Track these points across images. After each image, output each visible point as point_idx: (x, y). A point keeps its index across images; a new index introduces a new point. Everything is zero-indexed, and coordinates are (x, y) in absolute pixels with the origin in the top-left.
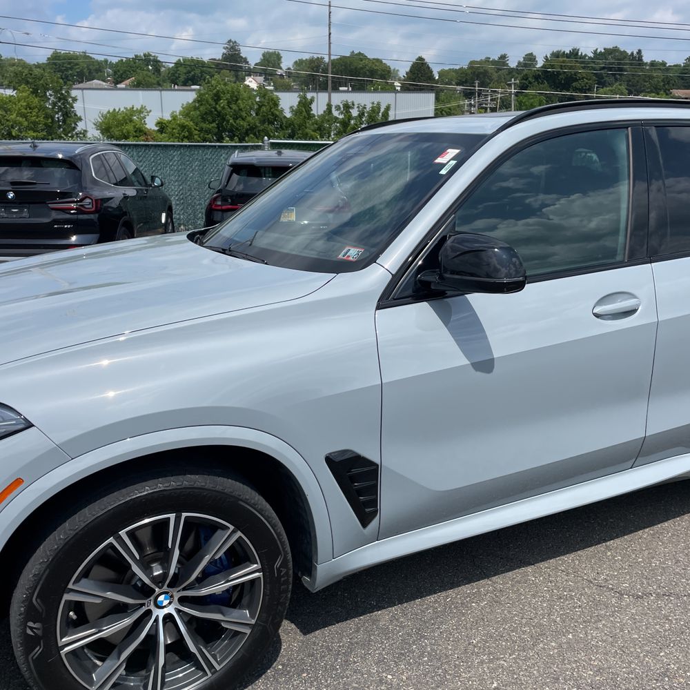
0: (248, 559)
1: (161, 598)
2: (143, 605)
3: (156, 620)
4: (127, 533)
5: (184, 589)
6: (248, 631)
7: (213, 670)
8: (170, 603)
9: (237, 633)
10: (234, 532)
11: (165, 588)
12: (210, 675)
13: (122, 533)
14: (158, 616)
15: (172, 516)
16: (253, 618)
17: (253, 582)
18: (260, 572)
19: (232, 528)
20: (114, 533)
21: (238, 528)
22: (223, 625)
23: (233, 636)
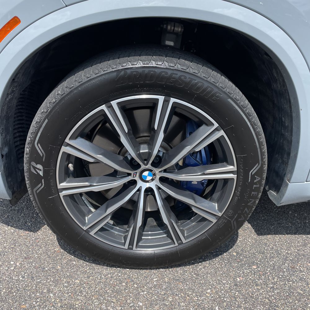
0: (225, 160)
1: (146, 173)
2: (129, 174)
3: (139, 190)
4: (118, 104)
5: (165, 171)
6: (214, 221)
7: (180, 242)
8: (152, 180)
9: (204, 219)
10: (217, 130)
11: (149, 166)
12: (177, 244)
13: (114, 103)
14: (141, 187)
15: (161, 98)
16: (221, 212)
17: (226, 181)
18: (234, 174)
19: (216, 125)
20: (107, 101)
21: (222, 126)
22: (194, 210)
23: (200, 221)
